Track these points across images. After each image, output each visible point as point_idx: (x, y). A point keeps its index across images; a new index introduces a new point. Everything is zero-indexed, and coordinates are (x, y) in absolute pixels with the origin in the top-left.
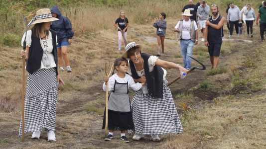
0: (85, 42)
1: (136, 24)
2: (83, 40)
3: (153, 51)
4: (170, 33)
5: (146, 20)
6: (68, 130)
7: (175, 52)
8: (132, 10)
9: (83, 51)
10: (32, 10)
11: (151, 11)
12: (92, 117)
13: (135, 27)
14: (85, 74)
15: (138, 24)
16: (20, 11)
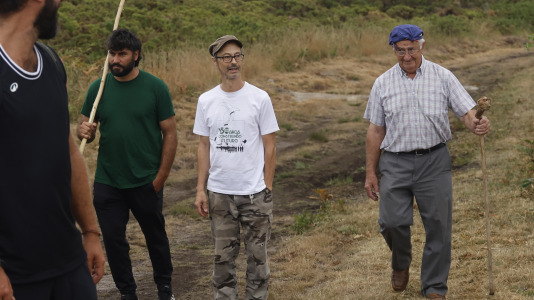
0: (186, 108)
1: (278, 73)
2: (181, 105)
3: (301, 115)
4: (336, 83)
5: (297, 64)
6: (137, 241)
7: (340, 114)
8: (271, 49)
9: (181, 122)
10: (95, 60)
11: (305, 49)
12: (179, 222)
13: (276, 77)
14: (182, 160)
15: (282, 72)
16: (74, 63)
